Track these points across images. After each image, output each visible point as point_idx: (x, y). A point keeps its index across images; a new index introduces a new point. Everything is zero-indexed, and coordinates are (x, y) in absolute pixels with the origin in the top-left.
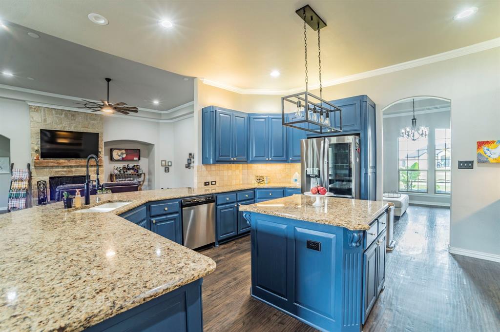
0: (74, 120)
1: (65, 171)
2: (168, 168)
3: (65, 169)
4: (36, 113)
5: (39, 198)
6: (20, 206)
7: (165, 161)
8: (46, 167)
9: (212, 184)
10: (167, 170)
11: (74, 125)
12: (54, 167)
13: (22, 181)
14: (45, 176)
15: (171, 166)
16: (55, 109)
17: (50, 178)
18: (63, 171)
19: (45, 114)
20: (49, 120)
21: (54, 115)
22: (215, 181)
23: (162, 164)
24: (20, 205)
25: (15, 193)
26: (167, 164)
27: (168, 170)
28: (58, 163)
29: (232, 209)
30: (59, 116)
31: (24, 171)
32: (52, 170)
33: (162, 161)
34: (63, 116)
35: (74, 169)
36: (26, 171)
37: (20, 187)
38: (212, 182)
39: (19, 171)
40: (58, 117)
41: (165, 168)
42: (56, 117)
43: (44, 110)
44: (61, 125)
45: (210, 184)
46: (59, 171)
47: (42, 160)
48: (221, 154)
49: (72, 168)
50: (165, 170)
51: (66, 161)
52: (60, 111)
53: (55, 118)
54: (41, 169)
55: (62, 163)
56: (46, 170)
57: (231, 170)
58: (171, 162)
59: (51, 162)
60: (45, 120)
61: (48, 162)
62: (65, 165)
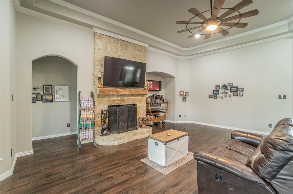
0: (127, 50)
1: (120, 100)
2: (186, 98)
3: (119, 98)
4: (99, 40)
5: (102, 127)
6: (90, 138)
7: (183, 92)
10: (184, 99)
11: (126, 55)
12: (111, 96)
13: (89, 110)
14: (105, 104)
15: (188, 96)
16: (113, 38)
17: (109, 106)
18: (118, 100)
19: (106, 42)
20: (109, 48)
21: (112, 44)
23: (180, 94)
24: (89, 136)
25: (84, 123)
26: (184, 94)
27: (186, 99)
28: (117, 91)
30: (116, 45)
31: (89, 100)
32: (109, 98)
33: (180, 92)
34: (119, 45)
35: (126, 98)
36: (91, 100)
37: (88, 116)
39: (85, 100)
41: (183, 98)
42: (114, 45)
43: (105, 38)
44: (117, 54)
46: (115, 100)
49: (124, 97)
50: (183, 100)
51: (122, 90)
52: (117, 40)
53: (113, 47)
54: (102, 97)
56: (106, 99)
58: (188, 93)
59: (111, 90)
60: (106, 48)
61: (109, 91)
62: (122, 93)
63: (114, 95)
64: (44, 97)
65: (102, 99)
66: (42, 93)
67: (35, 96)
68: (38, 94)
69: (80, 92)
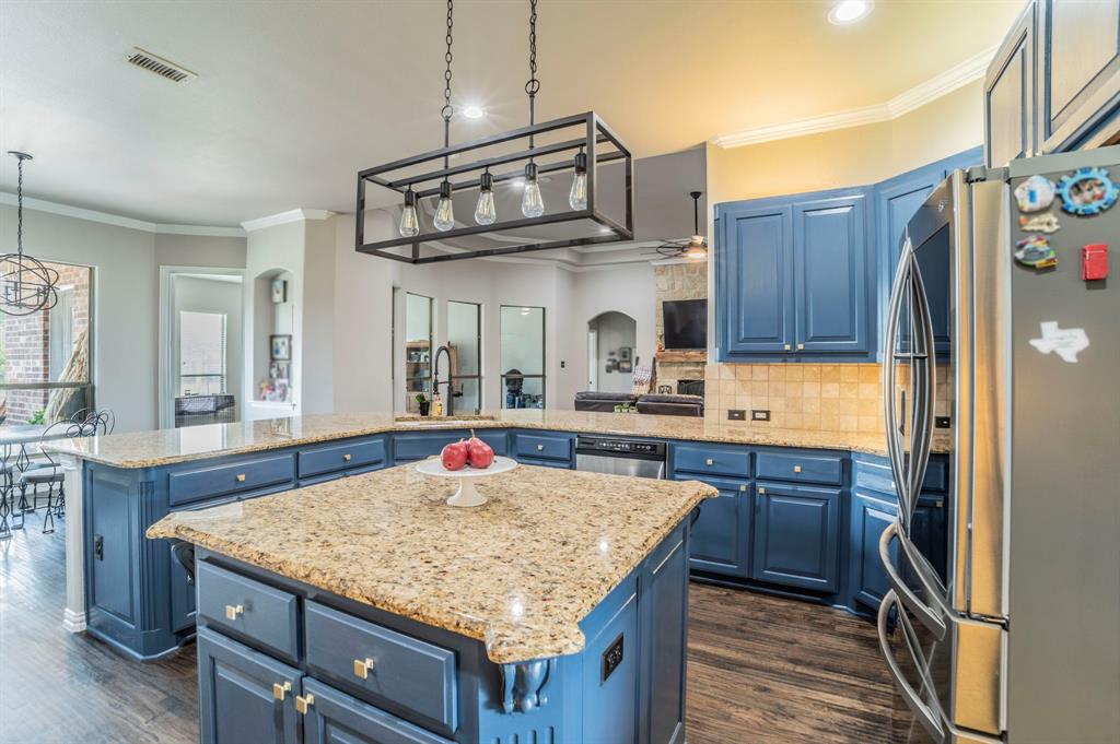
3: (699, 368)
4: (661, 277)
8: (672, 363)
9: (754, 419)
12: (684, 364)
13: (643, 384)
14: (671, 378)
17: (680, 382)
18: (697, 371)
19: (673, 275)
20: (678, 285)
21: (685, 275)
22: (768, 413)
28: (686, 357)
29: (731, 495)
31: (647, 368)
32: (681, 368)
34: (698, 273)
36: (651, 369)
38: (754, 412)
39: (641, 368)
40: (690, 277)
42: (687, 277)
43: (672, 269)
44: (694, 291)
45: (749, 416)
46: (690, 371)
47: (668, 351)
48: (743, 336)
53: (686, 280)
54: (668, 366)
55: (692, 356)
56: (674, 368)
57: (837, 380)
59: (678, 354)
60: (673, 285)
61: (672, 356)
62: (697, 360)
63: (682, 363)
64: (622, 365)
65: (668, 369)
66: (618, 360)
67: (610, 363)
68: (615, 361)
69: (638, 358)
